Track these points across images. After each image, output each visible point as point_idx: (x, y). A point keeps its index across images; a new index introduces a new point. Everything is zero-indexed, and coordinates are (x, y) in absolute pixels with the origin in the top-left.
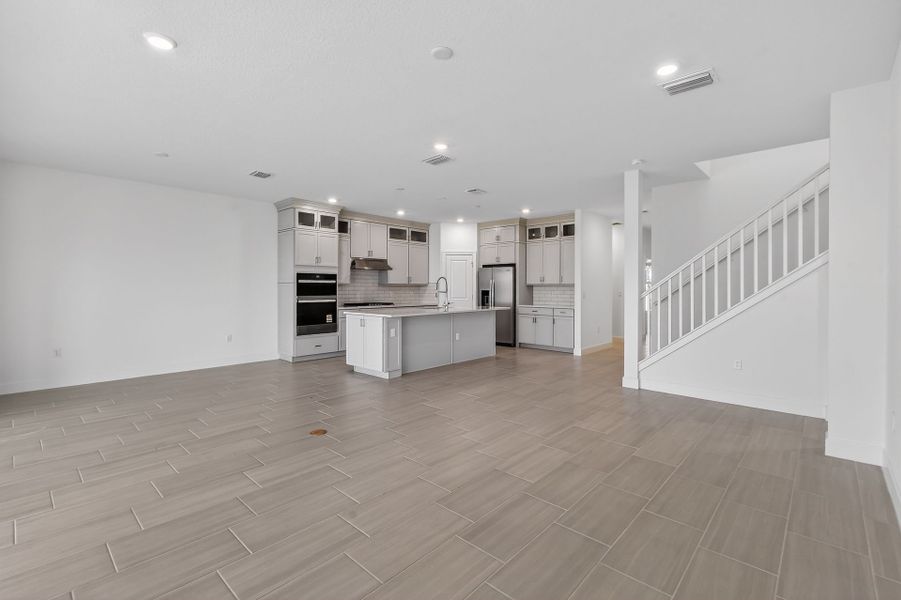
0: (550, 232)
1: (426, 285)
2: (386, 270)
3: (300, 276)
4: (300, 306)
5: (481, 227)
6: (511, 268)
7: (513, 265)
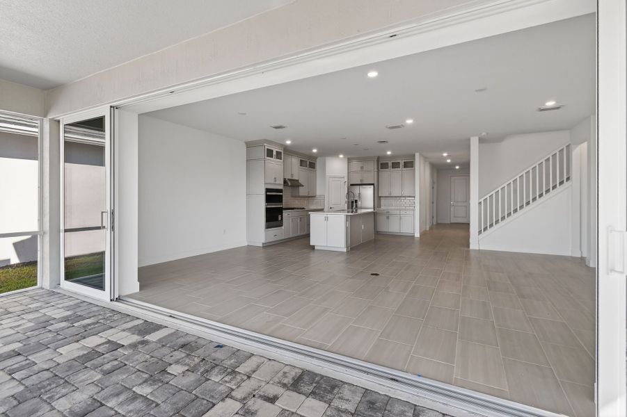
0: (395, 165)
1: (315, 196)
2: (299, 186)
3: (268, 190)
4: (268, 210)
5: (349, 160)
6: (372, 186)
7: (373, 184)
